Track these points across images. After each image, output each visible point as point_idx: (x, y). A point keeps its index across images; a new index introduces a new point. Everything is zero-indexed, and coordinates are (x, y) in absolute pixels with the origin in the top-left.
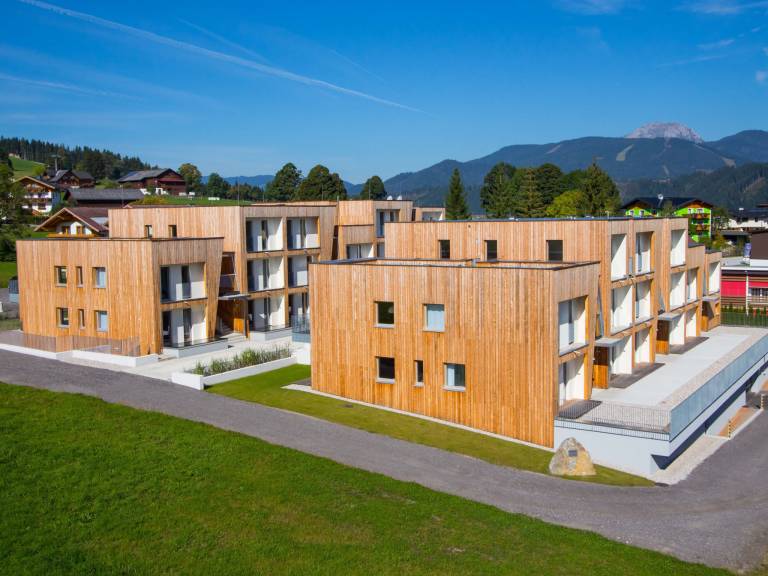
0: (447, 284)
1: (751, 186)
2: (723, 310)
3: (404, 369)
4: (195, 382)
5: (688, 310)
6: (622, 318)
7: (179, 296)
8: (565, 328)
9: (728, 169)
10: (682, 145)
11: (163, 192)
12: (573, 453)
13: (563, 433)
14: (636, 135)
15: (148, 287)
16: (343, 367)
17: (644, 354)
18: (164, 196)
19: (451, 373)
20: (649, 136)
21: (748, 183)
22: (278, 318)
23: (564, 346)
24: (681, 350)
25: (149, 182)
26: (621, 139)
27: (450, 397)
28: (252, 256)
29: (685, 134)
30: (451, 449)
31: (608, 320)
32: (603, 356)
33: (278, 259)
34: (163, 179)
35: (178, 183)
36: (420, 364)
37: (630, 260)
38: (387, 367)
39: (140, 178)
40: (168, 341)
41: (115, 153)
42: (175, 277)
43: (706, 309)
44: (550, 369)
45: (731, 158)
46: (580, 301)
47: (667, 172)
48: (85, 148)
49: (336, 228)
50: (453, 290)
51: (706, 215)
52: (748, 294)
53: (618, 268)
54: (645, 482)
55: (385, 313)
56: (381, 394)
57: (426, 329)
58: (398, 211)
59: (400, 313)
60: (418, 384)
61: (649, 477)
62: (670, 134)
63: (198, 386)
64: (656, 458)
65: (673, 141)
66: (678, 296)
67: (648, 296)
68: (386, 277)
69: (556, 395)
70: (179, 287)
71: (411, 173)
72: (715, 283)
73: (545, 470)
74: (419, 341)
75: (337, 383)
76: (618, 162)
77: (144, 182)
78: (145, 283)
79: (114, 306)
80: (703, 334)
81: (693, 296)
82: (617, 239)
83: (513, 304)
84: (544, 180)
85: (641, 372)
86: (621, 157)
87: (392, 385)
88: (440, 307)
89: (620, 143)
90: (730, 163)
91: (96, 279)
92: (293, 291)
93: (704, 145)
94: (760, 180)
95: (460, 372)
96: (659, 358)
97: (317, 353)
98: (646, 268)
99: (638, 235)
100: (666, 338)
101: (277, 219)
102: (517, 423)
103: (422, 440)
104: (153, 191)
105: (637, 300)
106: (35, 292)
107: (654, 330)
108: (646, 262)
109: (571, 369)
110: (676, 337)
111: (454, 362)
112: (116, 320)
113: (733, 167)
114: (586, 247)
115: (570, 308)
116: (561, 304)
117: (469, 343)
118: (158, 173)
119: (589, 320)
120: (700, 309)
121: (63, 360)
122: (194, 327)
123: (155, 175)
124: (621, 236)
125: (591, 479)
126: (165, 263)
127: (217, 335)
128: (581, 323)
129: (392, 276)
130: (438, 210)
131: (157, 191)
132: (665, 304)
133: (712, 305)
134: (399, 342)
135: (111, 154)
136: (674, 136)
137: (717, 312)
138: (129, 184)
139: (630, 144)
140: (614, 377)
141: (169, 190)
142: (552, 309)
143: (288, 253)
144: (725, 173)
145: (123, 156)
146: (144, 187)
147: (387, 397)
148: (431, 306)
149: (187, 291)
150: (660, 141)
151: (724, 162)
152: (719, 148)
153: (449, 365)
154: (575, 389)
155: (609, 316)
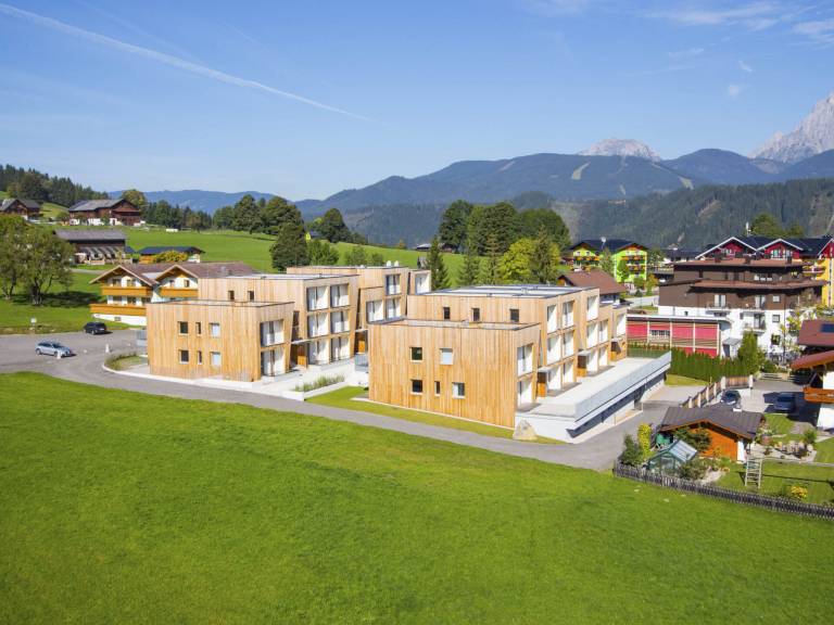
0: (454, 337)
1: (707, 209)
2: (629, 346)
3: (428, 386)
4: (300, 396)
5: (600, 349)
6: (554, 355)
7: (269, 343)
8: (521, 362)
9: (685, 191)
10: (639, 163)
11: (118, 223)
12: (525, 428)
13: (519, 419)
14: (591, 152)
15: (252, 337)
16: (390, 386)
17: (569, 377)
18: (119, 227)
19: (456, 388)
20: (604, 153)
21: (703, 206)
22: (324, 355)
23: (520, 372)
24: (593, 375)
25: (103, 212)
26: (576, 156)
27: (456, 402)
28: (310, 313)
29: (643, 151)
30: (459, 429)
31: (545, 357)
32: (542, 378)
33: (324, 315)
34: (118, 210)
35: (133, 214)
36: (438, 383)
37: (559, 318)
38: (417, 386)
39: (93, 208)
40: (263, 372)
41: (43, 172)
42: (267, 329)
43: (615, 346)
44: (513, 385)
45: (689, 178)
46: (530, 346)
47: (623, 191)
48: (8, 166)
49: (360, 290)
50: (457, 340)
51: (642, 257)
52: (649, 335)
53: (552, 326)
54: (562, 443)
55: (417, 354)
56: (414, 402)
57: (442, 363)
58: (399, 275)
59: (426, 354)
60: (437, 395)
61: (564, 440)
62: (628, 151)
63: (302, 400)
64: (569, 431)
65: (629, 158)
66: (593, 339)
67: (572, 340)
68: (418, 333)
69: (516, 399)
70: (268, 336)
71: (354, 190)
72: (622, 328)
73: (511, 438)
74: (437, 370)
75: (386, 395)
76: (574, 181)
77: (97, 212)
78: (250, 335)
79: (226, 349)
80: (612, 364)
81: (605, 338)
82: (550, 309)
83: (492, 348)
84: (499, 217)
85: (566, 388)
86: (577, 175)
87: (421, 397)
88: (450, 350)
89: (575, 161)
90: (687, 183)
91: (210, 331)
92: (334, 336)
93: (662, 164)
94: (714, 203)
95: (462, 389)
96: (579, 379)
97: (374, 379)
98: (571, 322)
99: (565, 304)
100: (584, 367)
101: (324, 287)
102: (494, 416)
103: (443, 425)
104: (107, 222)
105: (565, 343)
106: (161, 339)
107: (576, 362)
108: (570, 319)
109: (524, 385)
110: (592, 366)
111: (458, 381)
112: (227, 359)
113: (689, 189)
114: (533, 314)
115: (524, 350)
116: (519, 348)
117: (467, 371)
118: (111, 203)
119: (534, 356)
120: (610, 347)
121: (199, 384)
122: (276, 362)
123: (109, 205)
124: (553, 307)
125: (535, 441)
126: (263, 321)
127: (290, 369)
128: (530, 358)
129: (421, 332)
130: (425, 272)
131: (111, 222)
132: (583, 344)
133: (620, 345)
134: (425, 370)
135: (38, 173)
136: (631, 154)
137: (624, 348)
138: (82, 214)
139: (585, 162)
140: (549, 391)
141: (123, 221)
142: (514, 352)
143: (330, 310)
144: (683, 195)
145: (51, 176)
146: (97, 217)
147: (418, 404)
148: (444, 350)
149: (273, 340)
150: (616, 159)
151: (681, 183)
152: (675, 168)
153: (454, 383)
154: (527, 397)
155: (545, 353)
